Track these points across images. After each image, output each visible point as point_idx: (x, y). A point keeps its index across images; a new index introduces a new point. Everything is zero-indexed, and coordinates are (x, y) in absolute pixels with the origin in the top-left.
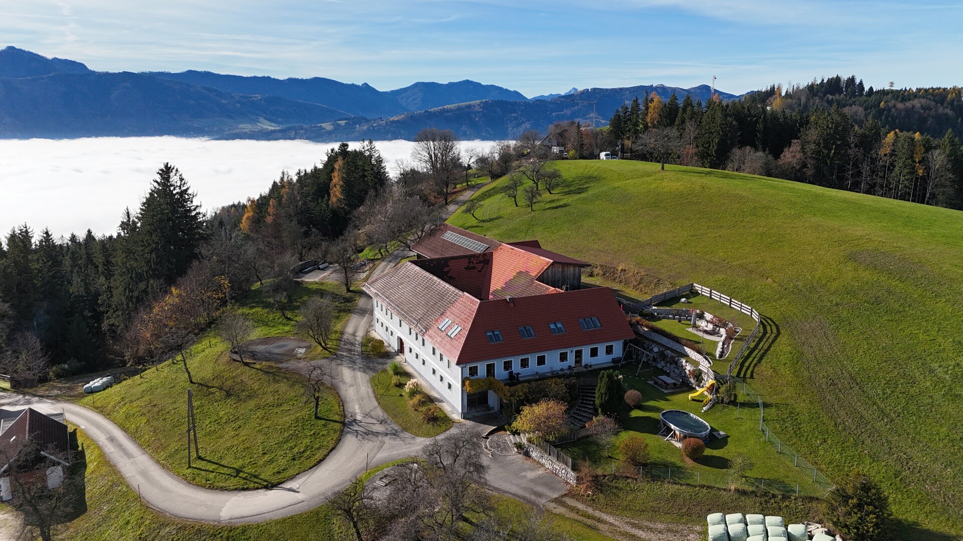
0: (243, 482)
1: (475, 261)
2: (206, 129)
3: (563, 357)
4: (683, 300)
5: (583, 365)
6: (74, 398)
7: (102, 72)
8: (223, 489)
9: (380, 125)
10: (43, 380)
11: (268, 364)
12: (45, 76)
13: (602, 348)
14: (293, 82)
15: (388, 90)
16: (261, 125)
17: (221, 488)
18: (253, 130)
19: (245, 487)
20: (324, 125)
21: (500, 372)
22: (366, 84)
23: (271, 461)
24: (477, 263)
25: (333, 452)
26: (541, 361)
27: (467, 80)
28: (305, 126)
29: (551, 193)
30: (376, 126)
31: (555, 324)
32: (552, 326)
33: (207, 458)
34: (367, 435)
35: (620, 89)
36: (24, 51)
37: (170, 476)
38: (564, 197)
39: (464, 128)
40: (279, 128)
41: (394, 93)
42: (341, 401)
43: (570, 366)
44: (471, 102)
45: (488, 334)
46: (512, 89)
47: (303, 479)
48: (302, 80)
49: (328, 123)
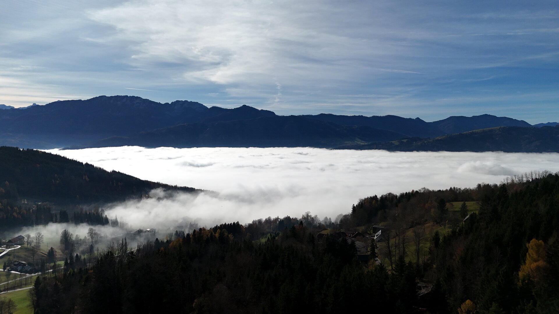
2: (327, 143)
7: (281, 116)
9: (429, 142)
14: (376, 118)
16: (357, 142)
18: (352, 144)
20: (393, 142)
22: (418, 118)
27: (486, 114)
28: (382, 142)
30: (426, 143)
39: (487, 144)
40: (366, 143)
44: (493, 128)
49: (396, 141)
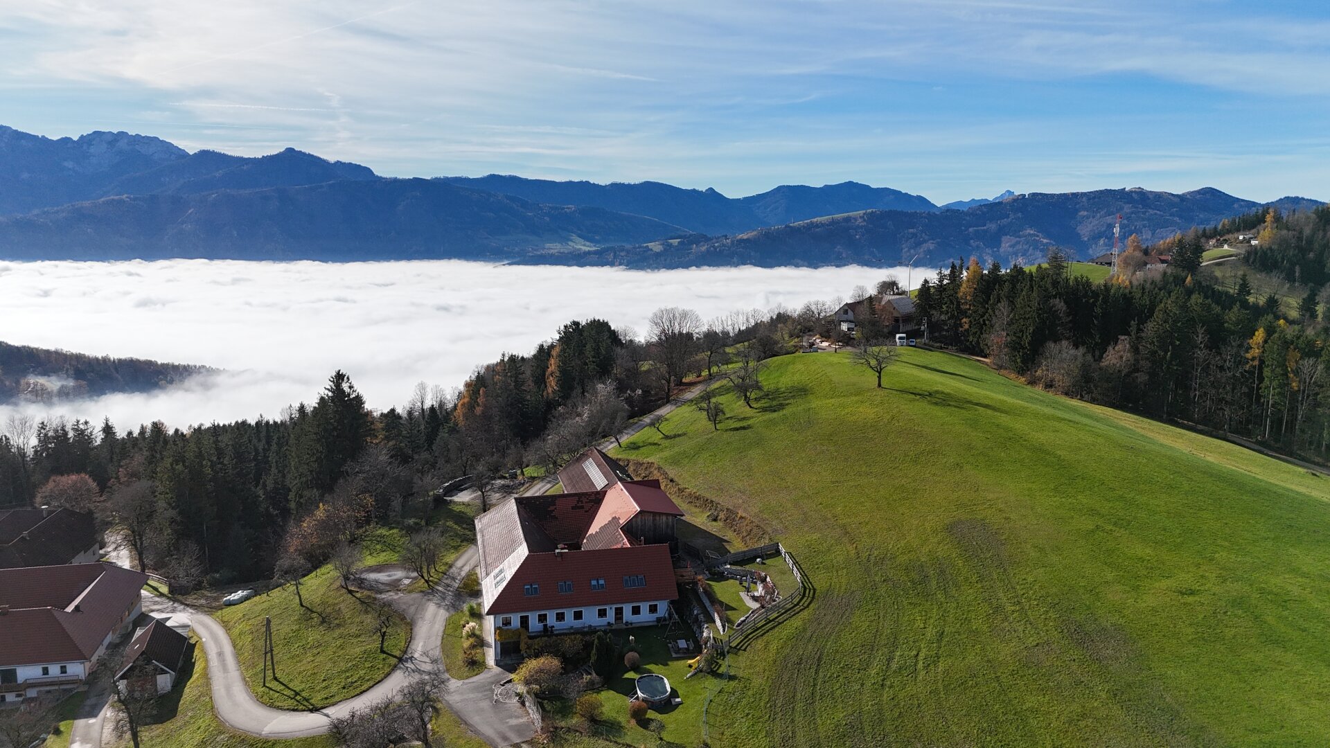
0: (296, 703)
1: (585, 500)
2: (505, 249)
3: (602, 613)
4: (758, 560)
5: (624, 622)
6: (210, 610)
8: (279, 708)
9: (724, 245)
10: (198, 587)
11: (369, 593)
12: (324, 184)
13: (645, 607)
14: (618, 189)
15: (741, 196)
16: (573, 244)
17: (278, 707)
18: (562, 251)
19: (296, 708)
20: (651, 245)
21: (534, 624)
22: (711, 189)
23: (326, 687)
24: (586, 502)
25: (380, 684)
26: (578, 616)
27: (850, 182)
28: (628, 246)
29: (751, 407)
30: (718, 247)
31: (598, 580)
32: (594, 582)
33: (281, 680)
34: (414, 672)
35: (1073, 194)
36: (304, 154)
37: (247, 692)
38: (758, 414)
39: (838, 248)
40: (594, 249)
41: (748, 200)
42: (411, 637)
43: (609, 623)
44: (851, 214)
45: (526, 587)
46: (914, 194)
47: (342, 706)
48: (629, 185)
49: (657, 243)
